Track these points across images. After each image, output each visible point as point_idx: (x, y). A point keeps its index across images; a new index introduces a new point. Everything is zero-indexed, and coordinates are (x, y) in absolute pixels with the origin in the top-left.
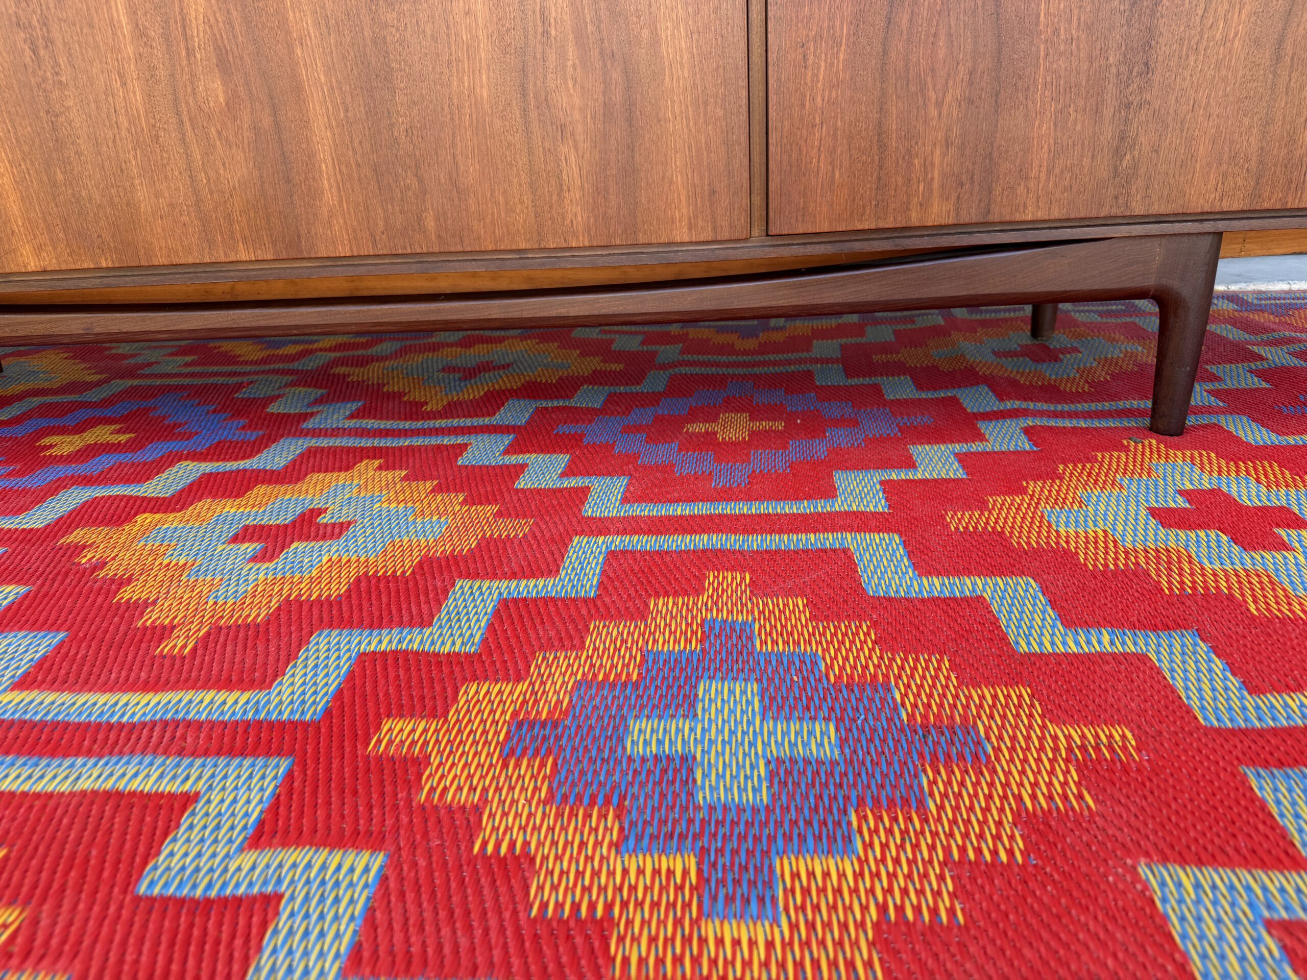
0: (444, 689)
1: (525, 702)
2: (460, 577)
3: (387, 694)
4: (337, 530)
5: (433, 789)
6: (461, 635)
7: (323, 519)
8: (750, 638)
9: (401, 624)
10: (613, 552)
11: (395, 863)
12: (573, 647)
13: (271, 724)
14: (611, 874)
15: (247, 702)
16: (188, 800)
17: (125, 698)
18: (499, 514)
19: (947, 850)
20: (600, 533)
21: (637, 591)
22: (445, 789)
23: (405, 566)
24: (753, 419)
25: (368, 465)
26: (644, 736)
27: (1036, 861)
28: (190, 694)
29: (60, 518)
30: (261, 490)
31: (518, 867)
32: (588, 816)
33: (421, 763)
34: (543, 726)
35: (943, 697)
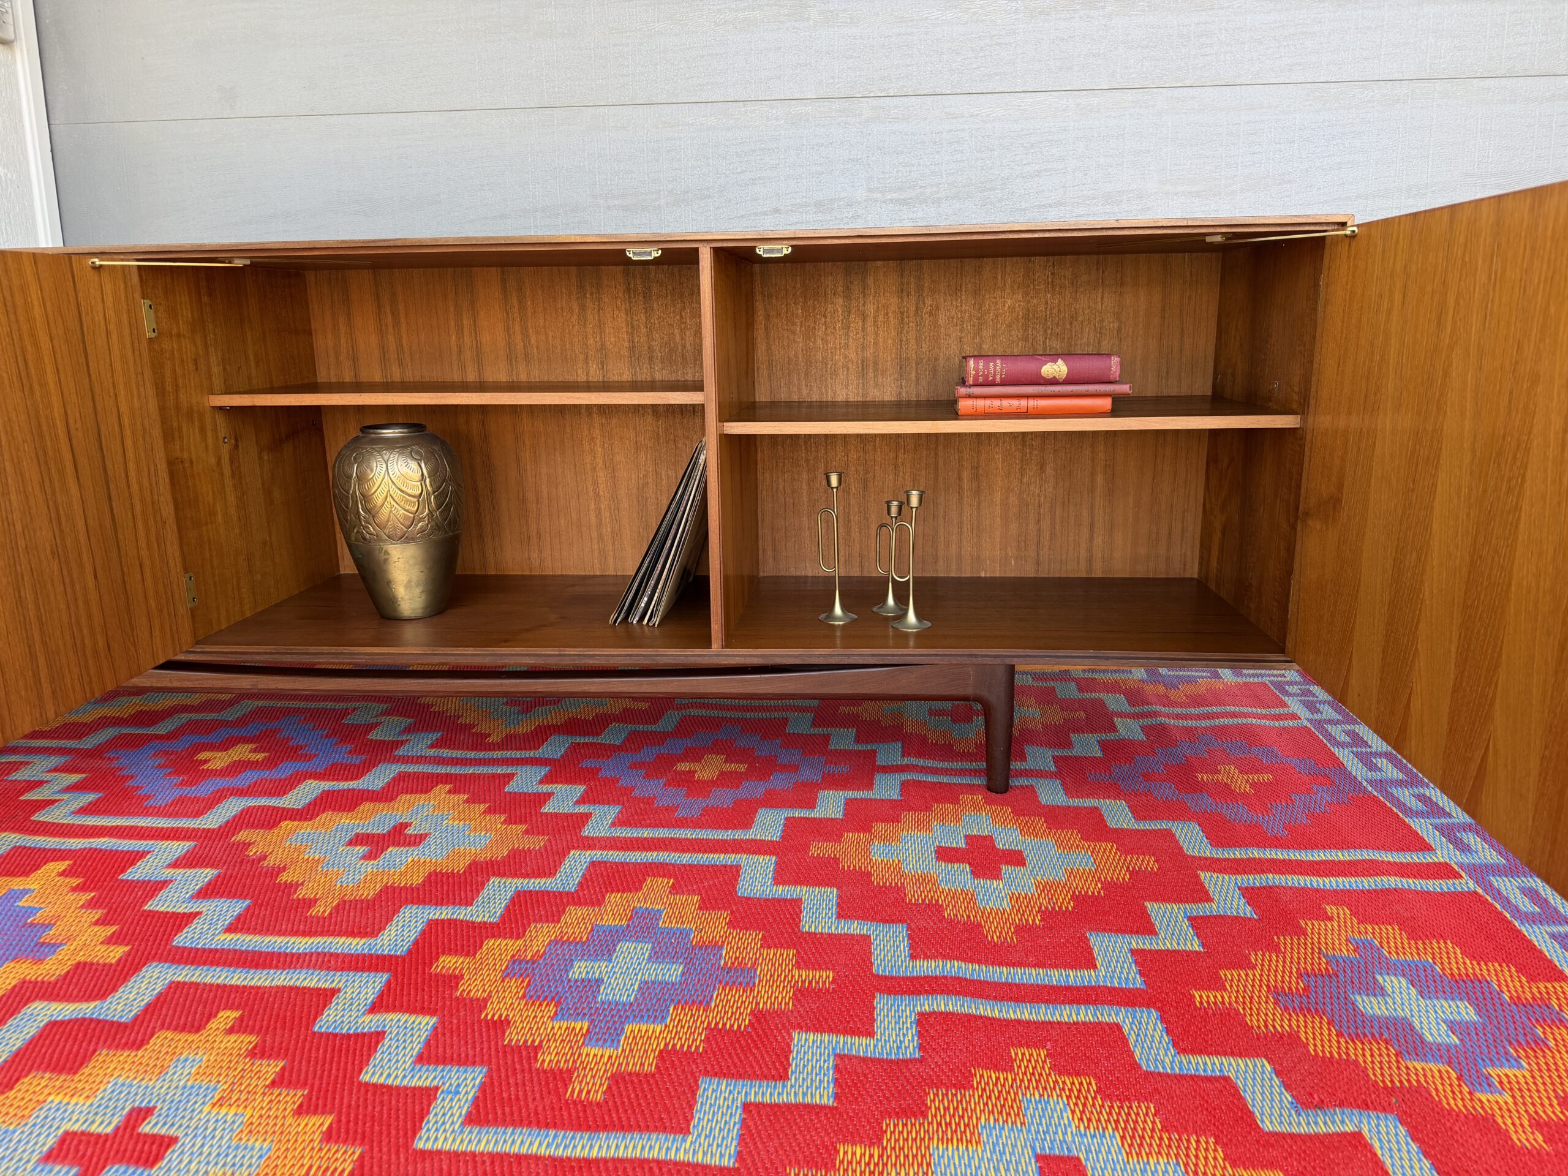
0: (475, 942)
1: (519, 950)
2: (494, 875)
3: (443, 943)
4: (417, 840)
5: (464, 990)
6: (489, 912)
7: (410, 831)
8: (657, 919)
9: (454, 903)
10: (594, 862)
11: (442, 1022)
12: (553, 921)
13: (378, 956)
15: (364, 944)
16: (334, 992)
17: (293, 939)
18: (527, 832)
19: (709, 1024)
20: (590, 848)
21: (601, 888)
22: (470, 991)
23: (460, 866)
24: (726, 761)
25: (441, 790)
26: (580, 970)
27: (749, 1030)
28: (331, 939)
29: (228, 822)
30: (366, 806)
31: (502, 1025)
32: (540, 1005)
33: (459, 978)
34: (527, 962)
35: (748, 953)
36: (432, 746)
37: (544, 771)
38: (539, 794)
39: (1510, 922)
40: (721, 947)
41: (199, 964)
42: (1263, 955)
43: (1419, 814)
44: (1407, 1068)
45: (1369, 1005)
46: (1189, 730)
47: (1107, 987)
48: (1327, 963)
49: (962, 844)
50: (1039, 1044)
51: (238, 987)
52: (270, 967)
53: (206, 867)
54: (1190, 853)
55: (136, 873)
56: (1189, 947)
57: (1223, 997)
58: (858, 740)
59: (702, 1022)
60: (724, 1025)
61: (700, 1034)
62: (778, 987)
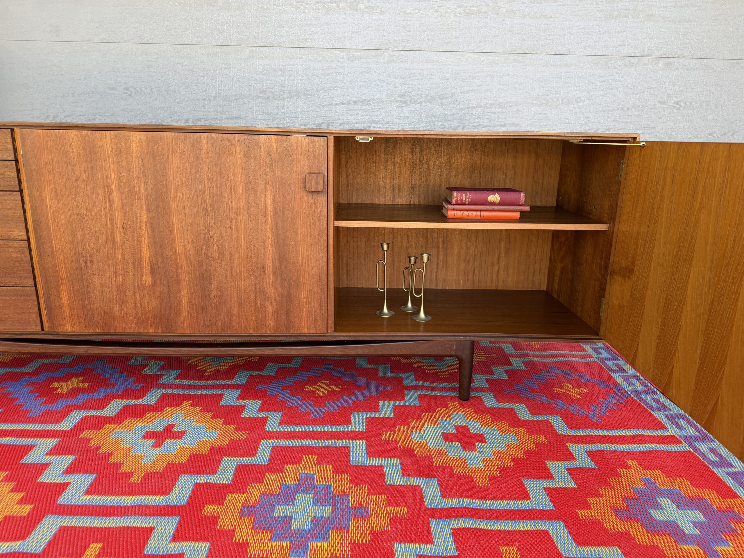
0: (222, 496)
1: (246, 500)
2: (224, 455)
3: (205, 497)
4: (180, 435)
5: (221, 525)
6: (225, 477)
7: (175, 430)
8: (313, 480)
9: (206, 473)
10: (274, 447)
11: (212, 545)
12: (260, 482)
13: (172, 507)
14: (268, 547)
15: (163, 499)
16: (151, 529)
17: (124, 498)
18: (236, 429)
19: (351, 540)
20: (271, 438)
21: (281, 462)
22: (224, 526)
23: (205, 450)
24: (330, 385)
25: (187, 404)
26: (280, 511)
27: (371, 542)
28: (144, 497)
29: (75, 426)
30: (149, 415)
31: (244, 545)
32: (263, 533)
33: (217, 518)
34: (251, 507)
35: (362, 498)
36: (177, 378)
37: (238, 392)
38: (238, 406)
39: (708, 467)
40: (348, 496)
41: (74, 515)
42: (605, 489)
43: (656, 409)
44: (681, 549)
45: (658, 515)
46: (545, 364)
47: (537, 510)
48: (634, 493)
49: (454, 431)
50: (511, 543)
51: (98, 528)
52: (114, 515)
53: (68, 454)
54: (560, 433)
55: (29, 459)
56: (570, 486)
57: (591, 513)
58: (392, 371)
59: (347, 540)
60: (358, 541)
61: (347, 547)
62: (381, 517)
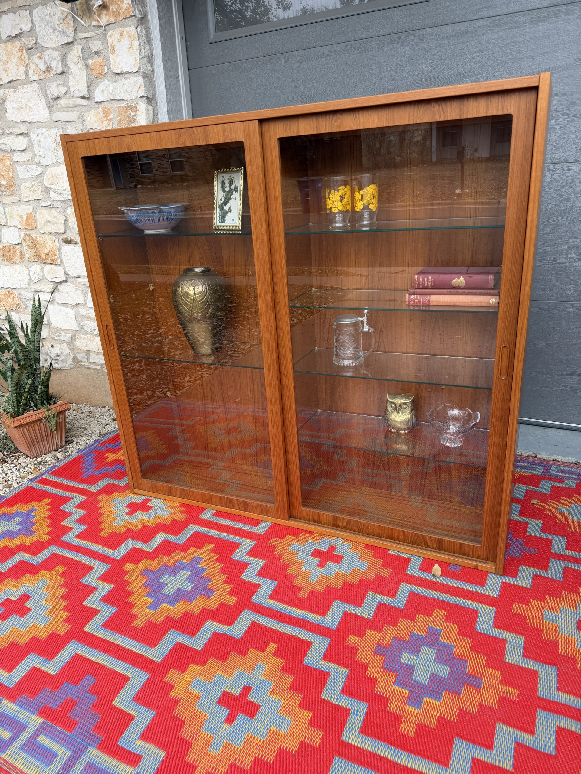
0: (363, 629)
2: (370, 590)
3: (350, 627)
4: (339, 559)
5: (359, 657)
7: (335, 552)
9: (354, 604)
11: (350, 673)
12: (394, 626)
13: (326, 628)
14: (391, 689)
16: (310, 644)
18: (383, 565)
19: (460, 706)
20: (410, 582)
22: (361, 658)
23: (356, 580)
26: (406, 658)
27: (477, 715)
28: (308, 613)
29: (267, 532)
31: (374, 681)
32: (389, 674)
33: (357, 649)
34: (384, 647)
35: (479, 668)
40: (466, 662)
41: (261, 614)
51: (275, 630)
52: (286, 623)
53: (260, 558)
55: (236, 556)
58: (543, 530)
59: (457, 705)
60: (466, 709)
61: (455, 712)
62: (492, 692)
